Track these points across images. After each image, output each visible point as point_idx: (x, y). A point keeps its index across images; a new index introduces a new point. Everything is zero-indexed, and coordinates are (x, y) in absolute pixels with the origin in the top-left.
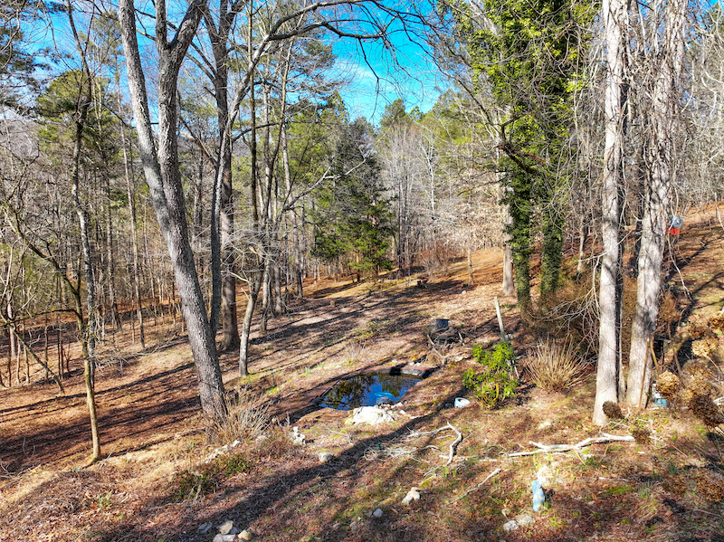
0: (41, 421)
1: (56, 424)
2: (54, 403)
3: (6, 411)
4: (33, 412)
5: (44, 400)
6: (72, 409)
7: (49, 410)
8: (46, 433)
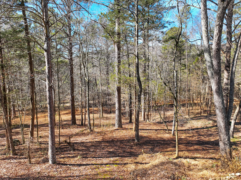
0: (159, 136)
1: (163, 138)
2: (162, 131)
3: (150, 130)
4: (156, 132)
5: (159, 129)
6: (167, 134)
7: (161, 133)
8: (160, 140)
